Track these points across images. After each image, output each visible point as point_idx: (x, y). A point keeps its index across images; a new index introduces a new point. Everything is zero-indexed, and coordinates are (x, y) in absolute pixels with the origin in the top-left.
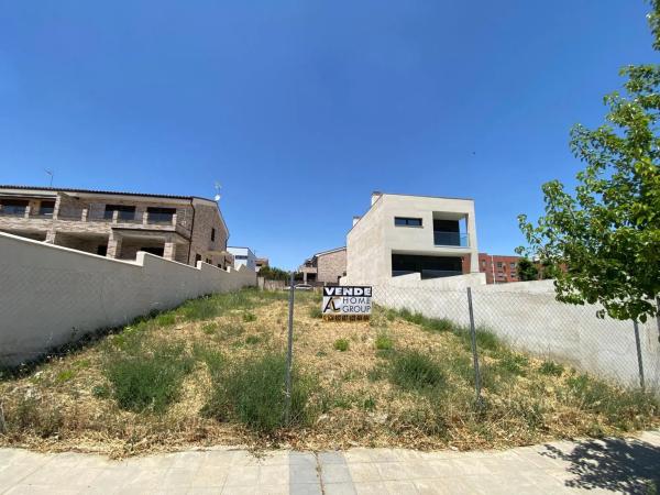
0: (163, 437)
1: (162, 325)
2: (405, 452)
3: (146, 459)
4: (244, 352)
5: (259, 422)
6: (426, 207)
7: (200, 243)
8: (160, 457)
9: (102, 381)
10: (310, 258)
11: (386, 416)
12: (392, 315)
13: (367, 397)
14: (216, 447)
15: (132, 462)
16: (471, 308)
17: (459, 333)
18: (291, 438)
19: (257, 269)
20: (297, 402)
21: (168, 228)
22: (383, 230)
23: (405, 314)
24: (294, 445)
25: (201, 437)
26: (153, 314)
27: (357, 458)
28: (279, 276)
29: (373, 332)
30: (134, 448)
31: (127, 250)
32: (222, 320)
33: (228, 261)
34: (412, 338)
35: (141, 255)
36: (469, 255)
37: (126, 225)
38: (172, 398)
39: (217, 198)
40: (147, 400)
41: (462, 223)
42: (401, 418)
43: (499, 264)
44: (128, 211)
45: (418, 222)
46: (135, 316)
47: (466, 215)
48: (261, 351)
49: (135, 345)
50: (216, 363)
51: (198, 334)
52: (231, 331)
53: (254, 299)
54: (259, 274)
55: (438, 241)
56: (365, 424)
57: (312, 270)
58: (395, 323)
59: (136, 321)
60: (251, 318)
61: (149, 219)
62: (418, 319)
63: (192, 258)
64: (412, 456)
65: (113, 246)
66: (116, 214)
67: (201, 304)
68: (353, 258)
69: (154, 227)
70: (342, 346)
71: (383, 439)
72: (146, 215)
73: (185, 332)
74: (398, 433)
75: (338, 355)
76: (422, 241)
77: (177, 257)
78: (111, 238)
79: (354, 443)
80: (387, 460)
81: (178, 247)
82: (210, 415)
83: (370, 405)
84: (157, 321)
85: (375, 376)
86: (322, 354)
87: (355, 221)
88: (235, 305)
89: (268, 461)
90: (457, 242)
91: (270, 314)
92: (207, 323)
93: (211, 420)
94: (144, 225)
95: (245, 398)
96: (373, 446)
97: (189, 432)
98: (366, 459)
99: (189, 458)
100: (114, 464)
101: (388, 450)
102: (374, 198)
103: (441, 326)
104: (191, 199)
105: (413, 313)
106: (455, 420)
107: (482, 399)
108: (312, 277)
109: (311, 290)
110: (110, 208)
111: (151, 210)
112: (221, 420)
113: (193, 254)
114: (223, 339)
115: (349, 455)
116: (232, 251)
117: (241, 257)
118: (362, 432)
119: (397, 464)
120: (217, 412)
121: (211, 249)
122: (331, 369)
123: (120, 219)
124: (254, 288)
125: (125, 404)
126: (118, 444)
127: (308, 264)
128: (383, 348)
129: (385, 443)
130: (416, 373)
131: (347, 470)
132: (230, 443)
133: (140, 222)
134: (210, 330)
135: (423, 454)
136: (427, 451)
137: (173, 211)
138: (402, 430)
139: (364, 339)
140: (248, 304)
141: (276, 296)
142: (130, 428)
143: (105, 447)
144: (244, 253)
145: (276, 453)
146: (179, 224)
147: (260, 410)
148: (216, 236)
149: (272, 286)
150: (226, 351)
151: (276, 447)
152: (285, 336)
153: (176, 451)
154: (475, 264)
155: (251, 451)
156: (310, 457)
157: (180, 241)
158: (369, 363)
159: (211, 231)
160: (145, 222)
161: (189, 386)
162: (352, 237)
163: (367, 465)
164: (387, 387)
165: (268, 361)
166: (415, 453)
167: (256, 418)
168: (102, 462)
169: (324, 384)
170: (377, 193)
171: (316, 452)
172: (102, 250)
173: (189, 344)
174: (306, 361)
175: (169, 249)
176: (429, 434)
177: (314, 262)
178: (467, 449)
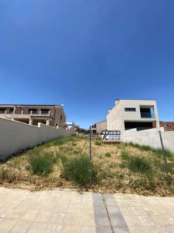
0: (48, 184)
1: (46, 147)
2: (137, 196)
3: (43, 192)
4: (73, 156)
5: (80, 181)
6: (137, 104)
7: (57, 120)
8: (47, 192)
9: (28, 164)
11: (128, 181)
12: (126, 145)
13: (120, 174)
14: (66, 189)
15: (38, 193)
17: (154, 151)
18: (92, 187)
19: (76, 129)
20: (94, 174)
21: (47, 116)
22: (120, 113)
23: (131, 144)
24: (94, 190)
25: (60, 185)
26: (43, 143)
27: (118, 197)
28: (83, 131)
29: (120, 150)
30: (38, 188)
31: (35, 123)
32: (65, 145)
33: (66, 126)
34: (134, 152)
35: (39, 124)
36: (156, 121)
37: (34, 115)
38: (50, 171)
39: (62, 105)
40: (42, 171)
41: (151, 109)
42: (135, 182)
43: (167, 125)
44: (35, 111)
45: (134, 109)
46: (38, 143)
47: (153, 106)
48: (79, 156)
49: (38, 153)
50: (64, 160)
51: (58, 150)
52: (68, 149)
53: (75, 139)
54: (76, 131)
55: (142, 116)
56: (120, 184)
57: (94, 129)
58: (128, 147)
59: (38, 146)
60: (75, 145)
62: (137, 146)
63: (55, 125)
64: (141, 198)
65: (30, 121)
66: (31, 112)
67: (58, 141)
68: (109, 124)
69: (43, 115)
70: (108, 155)
71: (128, 190)
72: (40, 112)
73: (54, 149)
74: (134, 188)
75: (107, 158)
76: (136, 117)
77: (51, 124)
78: (30, 119)
79: (116, 191)
80: (131, 199)
81: (50, 122)
82: (63, 178)
83: (122, 177)
85: (122, 166)
86: (101, 158)
87: (110, 110)
88: (69, 141)
89: (85, 196)
90: (150, 117)
91: (81, 144)
92: (61, 146)
93: (64, 179)
94: (40, 115)
95: (75, 172)
96: (124, 193)
97: (56, 183)
98: (122, 198)
99: (56, 192)
100: (32, 193)
101: (131, 195)
102: (116, 102)
103: (146, 148)
104: (54, 106)
105: (134, 144)
106: (158, 184)
107: (169, 176)
108: (94, 131)
109: (94, 136)
110: (30, 110)
111: (42, 110)
112: (67, 179)
114: (66, 152)
115: (115, 195)
116: (68, 123)
117: (70, 125)
118: (119, 187)
119: (135, 201)
120: (66, 176)
121: (61, 122)
122: (104, 163)
123: (33, 113)
124: (74, 135)
125: (35, 173)
126: (33, 186)
127: (93, 127)
128: (124, 156)
129: (129, 192)
130: (138, 165)
131: (115, 202)
132: (70, 188)
134: (61, 149)
135: (146, 197)
136: (147, 196)
137: (49, 110)
138: (136, 187)
139: (116, 153)
140: (74, 141)
141: (82, 138)
142: (37, 181)
143: (28, 187)
144: (71, 123)
145: (87, 193)
146: (51, 113)
147: (81, 176)
148: (62, 118)
149: (81, 135)
150: (67, 156)
151: (87, 191)
152: (87, 151)
153: (52, 190)
154: (158, 124)
155: (79, 192)
156: (101, 195)
157: (52, 120)
158: (119, 162)
159: (60, 116)
160: (40, 114)
161: (56, 167)
162: (108, 117)
163: (123, 200)
164: (128, 170)
165: (81, 159)
166: (142, 196)
167: (79, 179)
168: (28, 192)
169: (103, 168)
170: (117, 100)
171: (102, 194)
172: (28, 123)
173: (55, 153)
174: (95, 159)
175: (48, 123)
176: (147, 190)
177: (95, 126)
178: (164, 196)
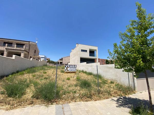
0: (21, 104)
1: (20, 75)
2: (83, 102)
3: (16, 110)
4: (44, 81)
5: (48, 98)
6: (88, 48)
7: (32, 53)
8: (20, 109)
9: (3, 90)
10: (61, 58)
11: (79, 95)
12: (80, 72)
13: (74, 90)
14: (36, 105)
15: (12, 111)
16: (97, 70)
17: (94, 75)
18: (56, 101)
19: (47, 61)
20: (58, 93)
21: (22, 49)
22: (78, 52)
23: (83, 71)
24: (57, 103)
25: (32, 103)
26: (18, 72)
27: (72, 105)
28: (53, 62)
29: (76, 75)
30: (13, 107)
31: (10, 54)
32: (37, 73)
33: (39, 58)
34: (84, 77)
35: (14, 56)
36: (96, 58)
37: (10, 48)
38: (23, 94)
39: (37, 42)
40: (16, 95)
41: (95, 52)
42: (82, 95)
43: (102, 61)
44: (10, 44)
45: (86, 51)
46: (13, 72)
47: (96, 50)
48: (48, 81)
49: (12, 80)
50: (36, 84)
51: (31, 77)
52: (40, 76)
54: (47, 62)
55: (90, 55)
56: (74, 97)
57: (61, 61)
58: (81, 73)
59: (12, 74)
60: (45, 73)
61: (17, 46)
62: (86, 72)
63: (29, 57)
64: (84, 103)
65: (5, 53)
66: (7, 45)
67: (31, 69)
68: (71, 59)
69: (18, 49)
70: (68, 79)
71: (78, 100)
72: (16, 45)
73: (27, 77)
74: (81, 98)
75: (68, 81)
76: (87, 55)
77: (25, 57)
78: (5, 51)
79: (71, 101)
80: (79, 104)
81: (25, 54)
83: (75, 92)
84: (19, 74)
85: (76, 86)
86: (64, 81)
87: (72, 50)
88: (41, 70)
89: (50, 108)
90: (94, 56)
91: (51, 72)
92: (34, 74)
93: (35, 99)
94: (15, 48)
95: (44, 93)
96: (76, 102)
97: (28, 102)
98: (74, 105)
99: (28, 109)
100: (7, 112)
101: (79, 102)
102: (77, 45)
103: (90, 74)
104: (29, 42)
105: (84, 71)
106: (94, 94)
107: (99, 89)
108: (61, 63)
109: (61, 66)
110: (5, 43)
111: (17, 44)
112: (37, 98)
113: (29, 56)
114: (38, 78)
115: (70, 104)
116: (40, 56)
117: (43, 58)
118: (73, 99)
119: (81, 105)
120: (36, 97)
121: (34, 55)
122: (66, 84)
123: (8, 46)
124: (46, 65)
125: (10, 96)
126: (8, 106)
127: (60, 60)
128: (78, 79)
129: (78, 101)
130: (85, 84)
131: (70, 108)
132: (40, 104)
133: (14, 47)
134: (34, 76)
135: (87, 102)
136: (88, 102)
137: (24, 45)
138: (82, 97)
139: (73, 77)
140: (45, 69)
141: (52, 67)
142: (11, 102)
143: (4, 107)
144: (44, 56)
145: (52, 105)
146: (25, 48)
147: (48, 95)
148: (36, 52)
149: (51, 65)
150: (39, 81)
151: (52, 104)
152: (55, 77)
153: (24, 107)
154: (97, 61)
155: (46, 106)
156: (61, 106)
157: (26, 53)
158: (75, 83)
159: (34, 50)
160: (15, 47)
161: (28, 90)
162: (71, 54)
163: (74, 106)
164: (79, 88)
165: (50, 83)
166: (85, 102)
167: (47, 97)
168: (3, 111)
169: (64, 88)
170: (77, 44)
171: (62, 104)
172: (3, 54)
173: (28, 79)
174: (60, 83)
175: (22, 55)
176: (88, 98)
177: (62, 59)
178: (96, 100)
